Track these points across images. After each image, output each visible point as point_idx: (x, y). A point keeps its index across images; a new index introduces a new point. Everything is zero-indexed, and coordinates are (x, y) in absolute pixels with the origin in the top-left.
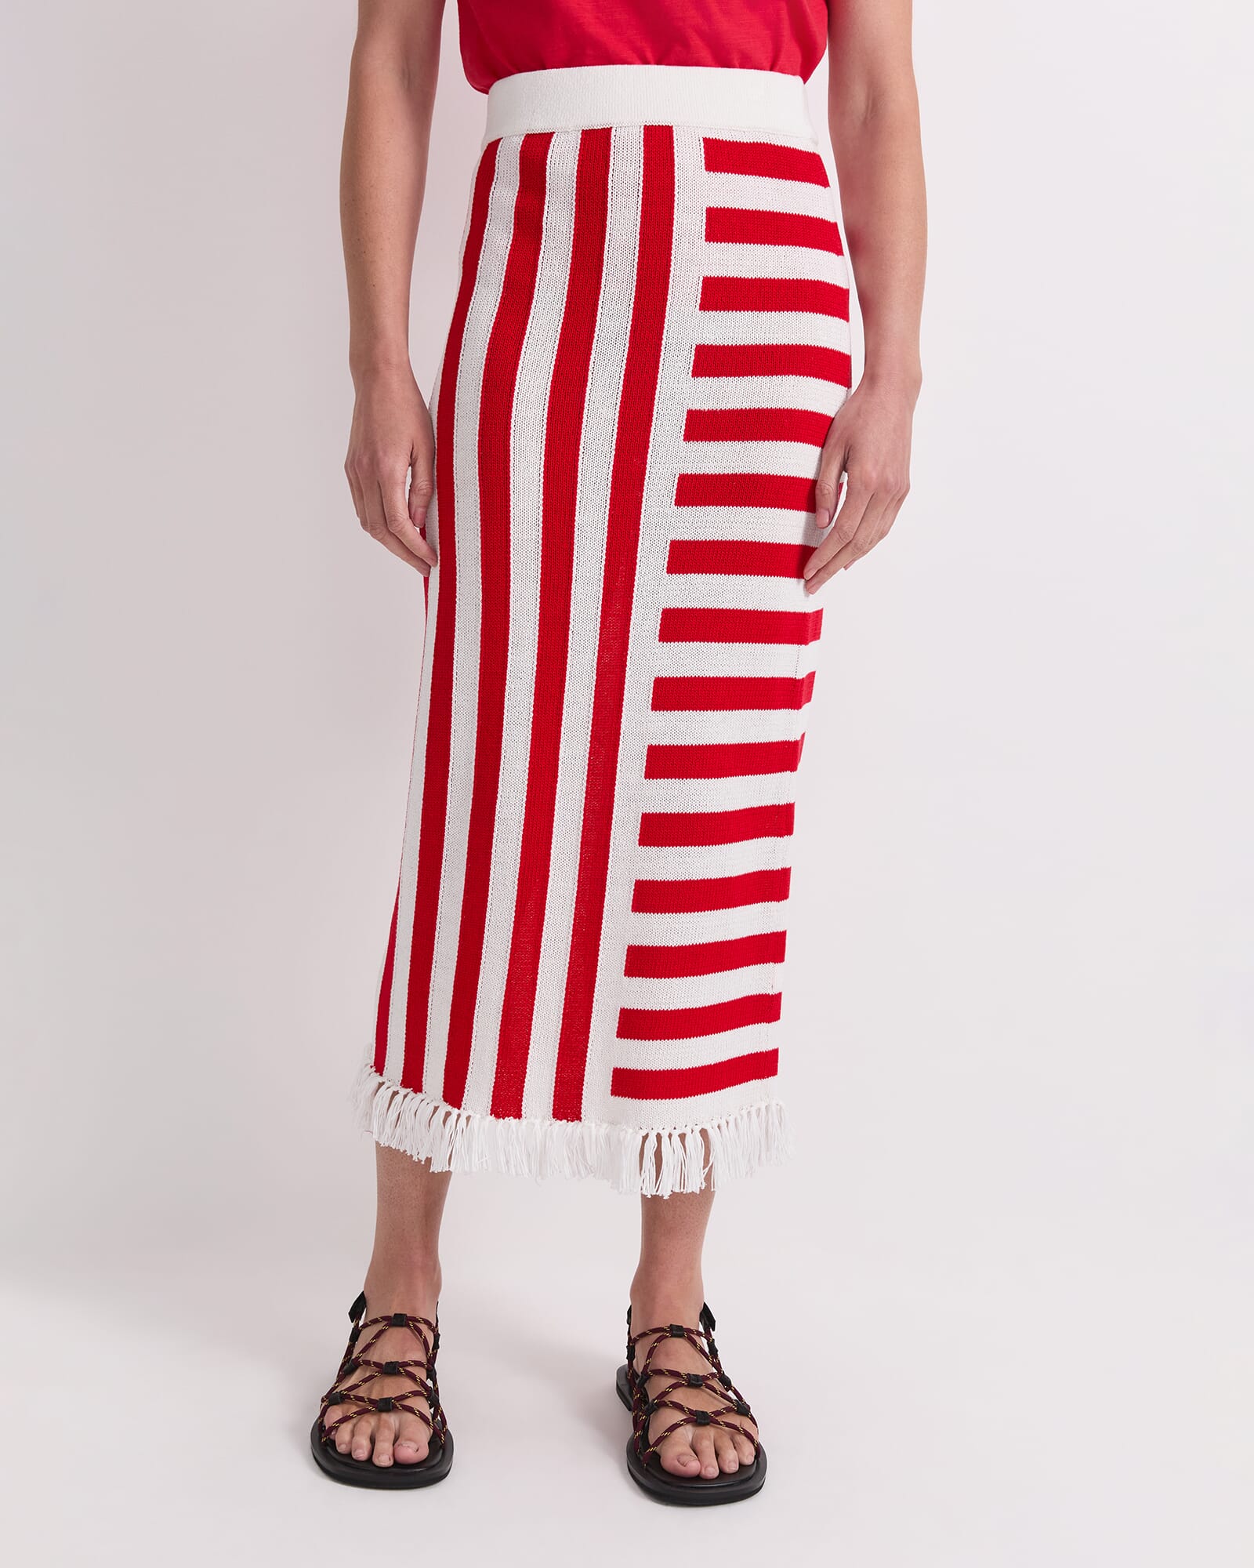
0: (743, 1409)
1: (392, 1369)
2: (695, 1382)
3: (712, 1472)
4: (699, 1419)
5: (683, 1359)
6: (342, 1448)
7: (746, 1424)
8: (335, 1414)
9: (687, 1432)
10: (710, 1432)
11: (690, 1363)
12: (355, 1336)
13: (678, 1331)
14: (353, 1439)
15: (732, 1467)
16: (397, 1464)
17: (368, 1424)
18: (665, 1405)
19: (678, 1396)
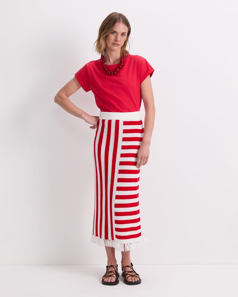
0: (138, 275)
1: (111, 272)
2: (131, 272)
3: (134, 281)
4: (132, 276)
5: (129, 269)
6: (105, 281)
7: (138, 276)
8: (104, 277)
9: (130, 277)
10: (133, 277)
11: (130, 270)
12: (107, 269)
13: (128, 266)
14: (106, 280)
15: (136, 280)
16: (111, 282)
17: (108, 278)
18: (127, 274)
19: (129, 273)
